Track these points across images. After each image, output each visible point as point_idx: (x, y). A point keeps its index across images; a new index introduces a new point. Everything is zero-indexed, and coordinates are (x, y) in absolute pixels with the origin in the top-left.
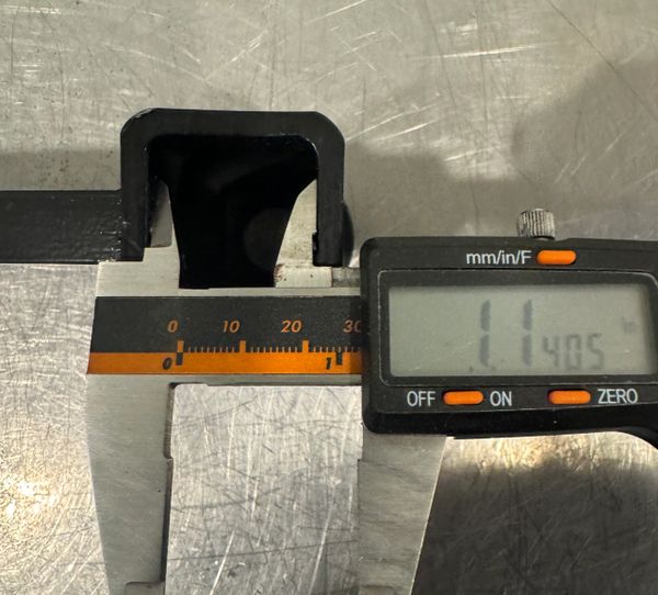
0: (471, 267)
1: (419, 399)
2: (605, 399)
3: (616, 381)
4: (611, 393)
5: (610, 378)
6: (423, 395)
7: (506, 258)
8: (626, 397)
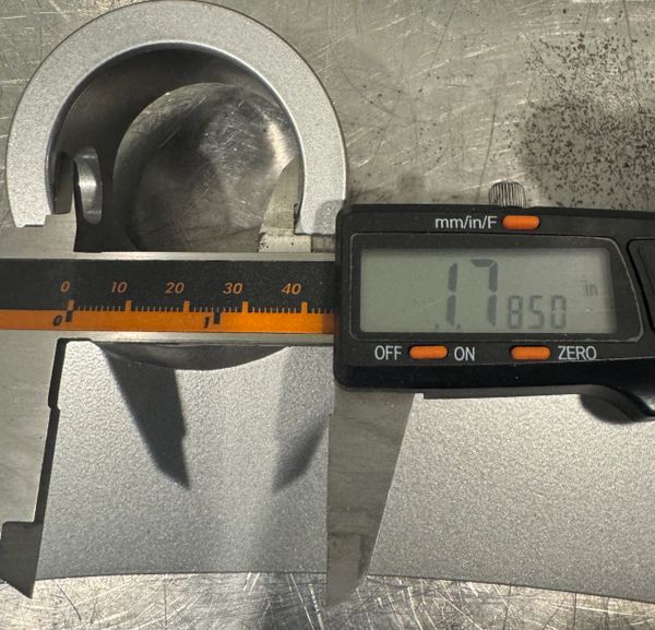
0: (440, 231)
2: (565, 355)
3: (576, 339)
4: (571, 350)
5: (570, 336)
6: (389, 350)
7: (473, 223)
8: (584, 354)
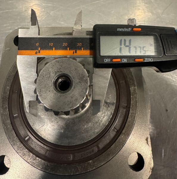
0: (118, 31)
1: (107, 61)
2: (146, 60)
3: (149, 57)
5: (147, 56)
8: (150, 60)
